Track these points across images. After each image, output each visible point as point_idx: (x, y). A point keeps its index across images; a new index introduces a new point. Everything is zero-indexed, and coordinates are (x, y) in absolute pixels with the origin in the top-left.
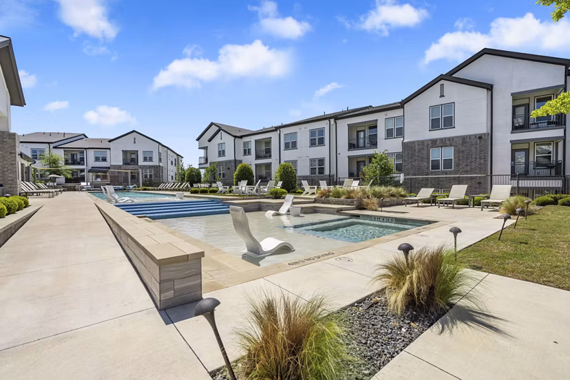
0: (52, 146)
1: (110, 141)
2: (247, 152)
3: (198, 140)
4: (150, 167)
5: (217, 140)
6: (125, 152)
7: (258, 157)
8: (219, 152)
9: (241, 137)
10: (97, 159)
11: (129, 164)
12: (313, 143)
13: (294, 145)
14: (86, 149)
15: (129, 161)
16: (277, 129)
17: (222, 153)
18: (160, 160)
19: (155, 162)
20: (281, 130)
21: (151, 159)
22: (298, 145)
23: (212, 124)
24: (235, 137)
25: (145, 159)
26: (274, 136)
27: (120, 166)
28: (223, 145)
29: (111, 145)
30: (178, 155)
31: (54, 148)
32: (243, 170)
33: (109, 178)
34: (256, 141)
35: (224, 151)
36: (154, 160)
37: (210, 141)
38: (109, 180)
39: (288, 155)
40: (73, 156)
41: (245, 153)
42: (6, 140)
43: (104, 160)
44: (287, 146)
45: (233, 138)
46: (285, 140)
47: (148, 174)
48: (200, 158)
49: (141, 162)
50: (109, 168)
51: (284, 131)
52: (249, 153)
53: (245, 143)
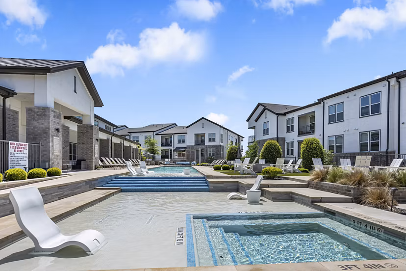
0: (155, 133)
1: (187, 128)
2: (290, 129)
3: (248, 121)
4: (213, 146)
5: (262, 119)
6: (197, 135)
7: (301, 133)
8: (264, 130)
9: (285, 114)
10: (179, 142)
11: (199, 145)
12: (364, 113)
13: (340, 117)
14: (173, 134)
15: (200, 142)
16: (321, 101)
17: (266, 132)
18: (221, 141)
19: (217, 143)
20: (325, 101)
21: (214, 140)
22: (345, 117)
23: (259, 105)
24: (278, 114)
25: (210, 140)
26: (318, 110)
27: (193, 146)
28: (268, 123)
29: (188, 130)
30: (239, 135)
31: (156, 134)
32: (269, 147)
33: (186, 156)
34: (299, 117)
35: (268, 129)
36: (216, 140)
37: (256, 120)
38: (186, 158)
39: (333, 130)
40: (167, 140)
41: (288, 130)
42: (88, 130)
43: (184, 142)
44: (332, 120)
45: (276, 116)
46: (329, 112)
47: (212, 152)
48: (250, 137)
49: (207, 143)
50: (186, 148)
51: (329, 102)
52: (293, 130)
53: (288, 120)
